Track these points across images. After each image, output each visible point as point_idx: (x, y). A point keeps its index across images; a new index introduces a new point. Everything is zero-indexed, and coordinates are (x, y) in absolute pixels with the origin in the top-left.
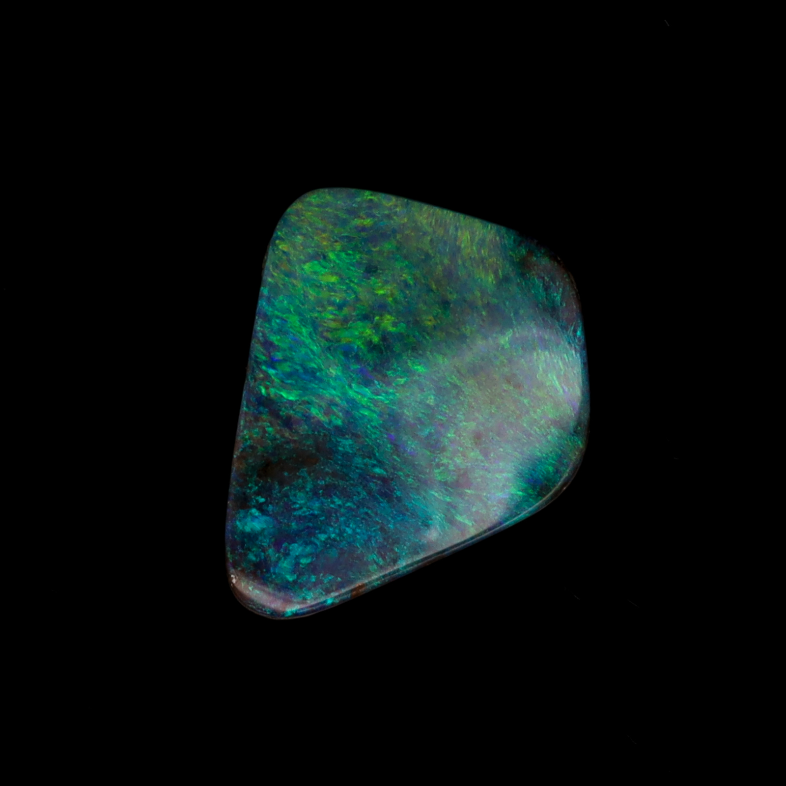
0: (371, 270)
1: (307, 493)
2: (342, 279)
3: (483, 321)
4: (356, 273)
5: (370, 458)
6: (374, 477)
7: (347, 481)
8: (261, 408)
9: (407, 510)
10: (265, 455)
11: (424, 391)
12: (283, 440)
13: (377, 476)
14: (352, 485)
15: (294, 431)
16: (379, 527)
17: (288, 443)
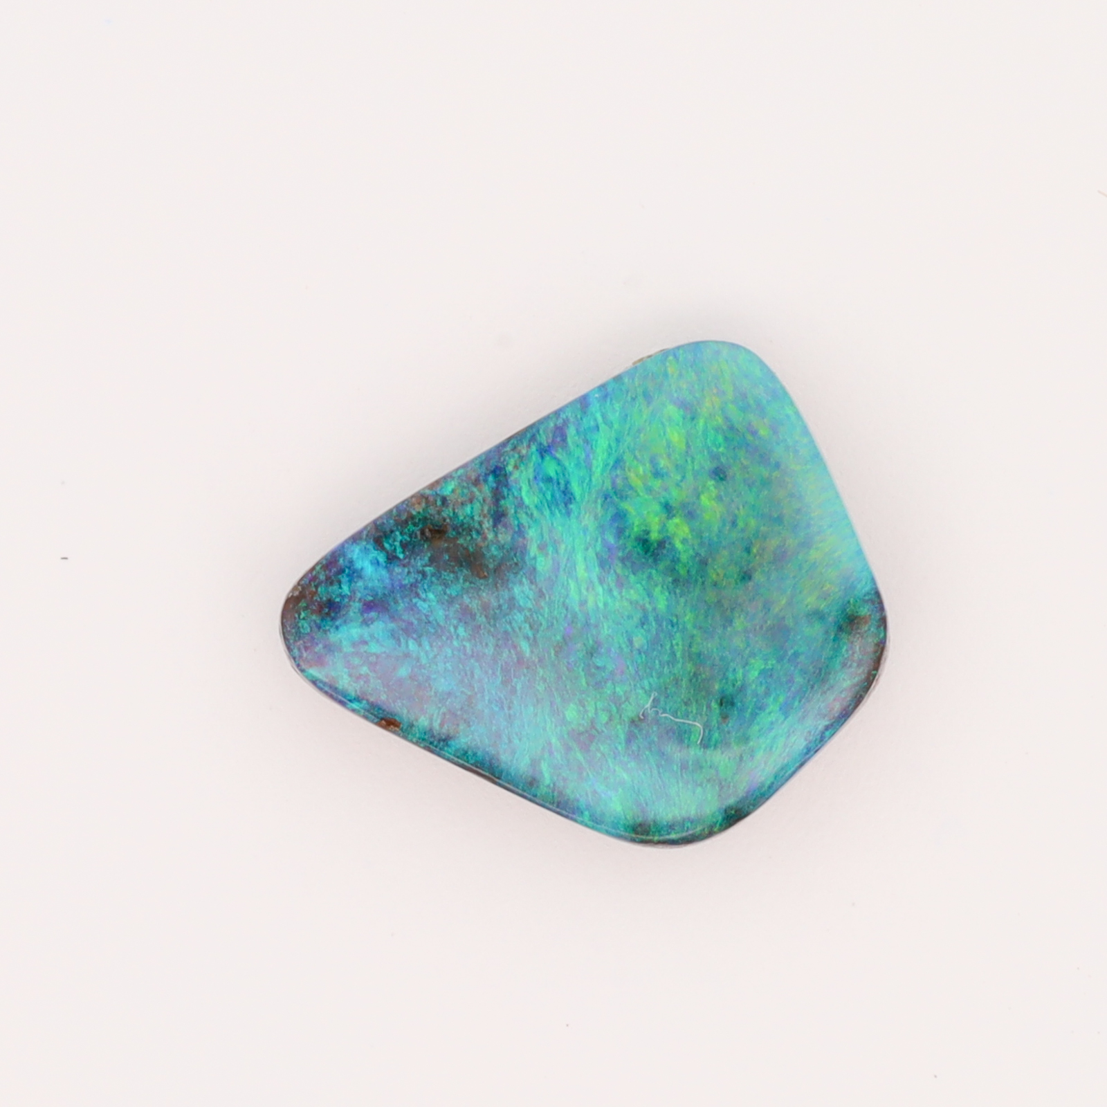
0: (719, 474)
1: (445, 593)
2: (687, 452)
3: (761, 627)
4: (703, 462)
5: (531, 627)
6: (515, 647)
7: (489, 623)
8: (491, 478)
9: (510, 708)
10: (448, 520)
11: (642, 627)
12: (477, 525)
13: (519, 649)
14: (489, 632)
15: (495, 529)
16: (469, 693)
17: (478, 532)
